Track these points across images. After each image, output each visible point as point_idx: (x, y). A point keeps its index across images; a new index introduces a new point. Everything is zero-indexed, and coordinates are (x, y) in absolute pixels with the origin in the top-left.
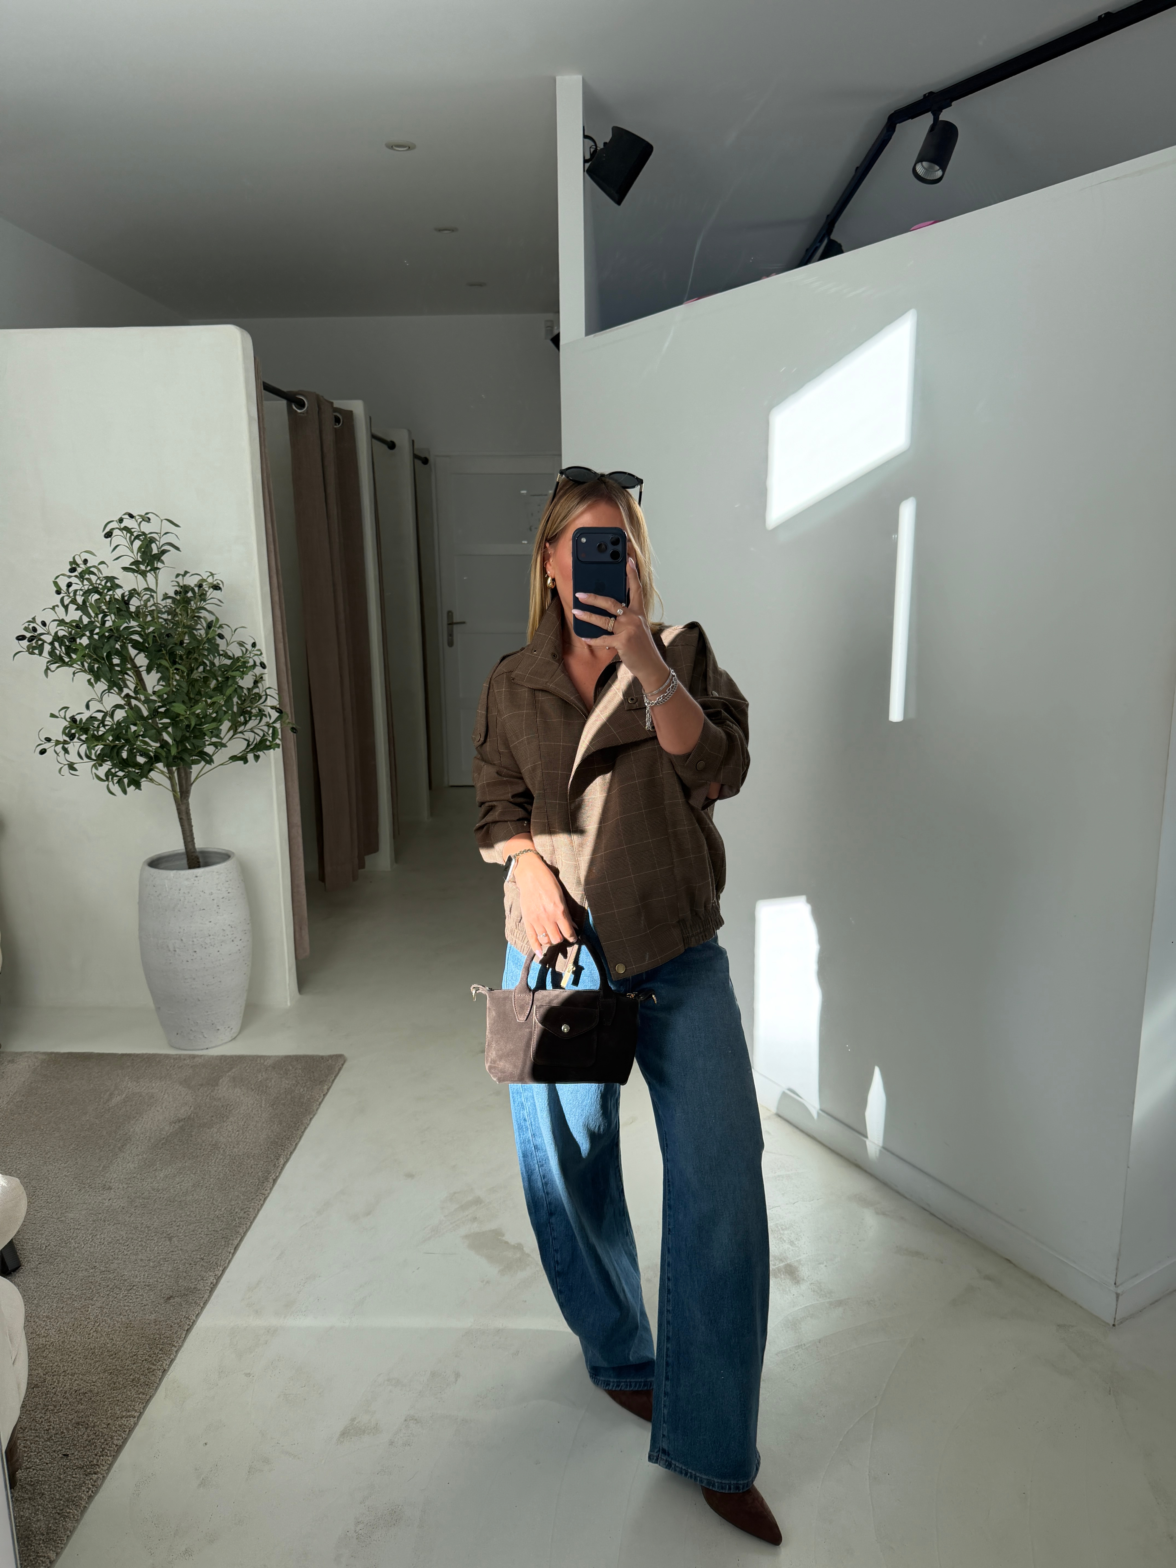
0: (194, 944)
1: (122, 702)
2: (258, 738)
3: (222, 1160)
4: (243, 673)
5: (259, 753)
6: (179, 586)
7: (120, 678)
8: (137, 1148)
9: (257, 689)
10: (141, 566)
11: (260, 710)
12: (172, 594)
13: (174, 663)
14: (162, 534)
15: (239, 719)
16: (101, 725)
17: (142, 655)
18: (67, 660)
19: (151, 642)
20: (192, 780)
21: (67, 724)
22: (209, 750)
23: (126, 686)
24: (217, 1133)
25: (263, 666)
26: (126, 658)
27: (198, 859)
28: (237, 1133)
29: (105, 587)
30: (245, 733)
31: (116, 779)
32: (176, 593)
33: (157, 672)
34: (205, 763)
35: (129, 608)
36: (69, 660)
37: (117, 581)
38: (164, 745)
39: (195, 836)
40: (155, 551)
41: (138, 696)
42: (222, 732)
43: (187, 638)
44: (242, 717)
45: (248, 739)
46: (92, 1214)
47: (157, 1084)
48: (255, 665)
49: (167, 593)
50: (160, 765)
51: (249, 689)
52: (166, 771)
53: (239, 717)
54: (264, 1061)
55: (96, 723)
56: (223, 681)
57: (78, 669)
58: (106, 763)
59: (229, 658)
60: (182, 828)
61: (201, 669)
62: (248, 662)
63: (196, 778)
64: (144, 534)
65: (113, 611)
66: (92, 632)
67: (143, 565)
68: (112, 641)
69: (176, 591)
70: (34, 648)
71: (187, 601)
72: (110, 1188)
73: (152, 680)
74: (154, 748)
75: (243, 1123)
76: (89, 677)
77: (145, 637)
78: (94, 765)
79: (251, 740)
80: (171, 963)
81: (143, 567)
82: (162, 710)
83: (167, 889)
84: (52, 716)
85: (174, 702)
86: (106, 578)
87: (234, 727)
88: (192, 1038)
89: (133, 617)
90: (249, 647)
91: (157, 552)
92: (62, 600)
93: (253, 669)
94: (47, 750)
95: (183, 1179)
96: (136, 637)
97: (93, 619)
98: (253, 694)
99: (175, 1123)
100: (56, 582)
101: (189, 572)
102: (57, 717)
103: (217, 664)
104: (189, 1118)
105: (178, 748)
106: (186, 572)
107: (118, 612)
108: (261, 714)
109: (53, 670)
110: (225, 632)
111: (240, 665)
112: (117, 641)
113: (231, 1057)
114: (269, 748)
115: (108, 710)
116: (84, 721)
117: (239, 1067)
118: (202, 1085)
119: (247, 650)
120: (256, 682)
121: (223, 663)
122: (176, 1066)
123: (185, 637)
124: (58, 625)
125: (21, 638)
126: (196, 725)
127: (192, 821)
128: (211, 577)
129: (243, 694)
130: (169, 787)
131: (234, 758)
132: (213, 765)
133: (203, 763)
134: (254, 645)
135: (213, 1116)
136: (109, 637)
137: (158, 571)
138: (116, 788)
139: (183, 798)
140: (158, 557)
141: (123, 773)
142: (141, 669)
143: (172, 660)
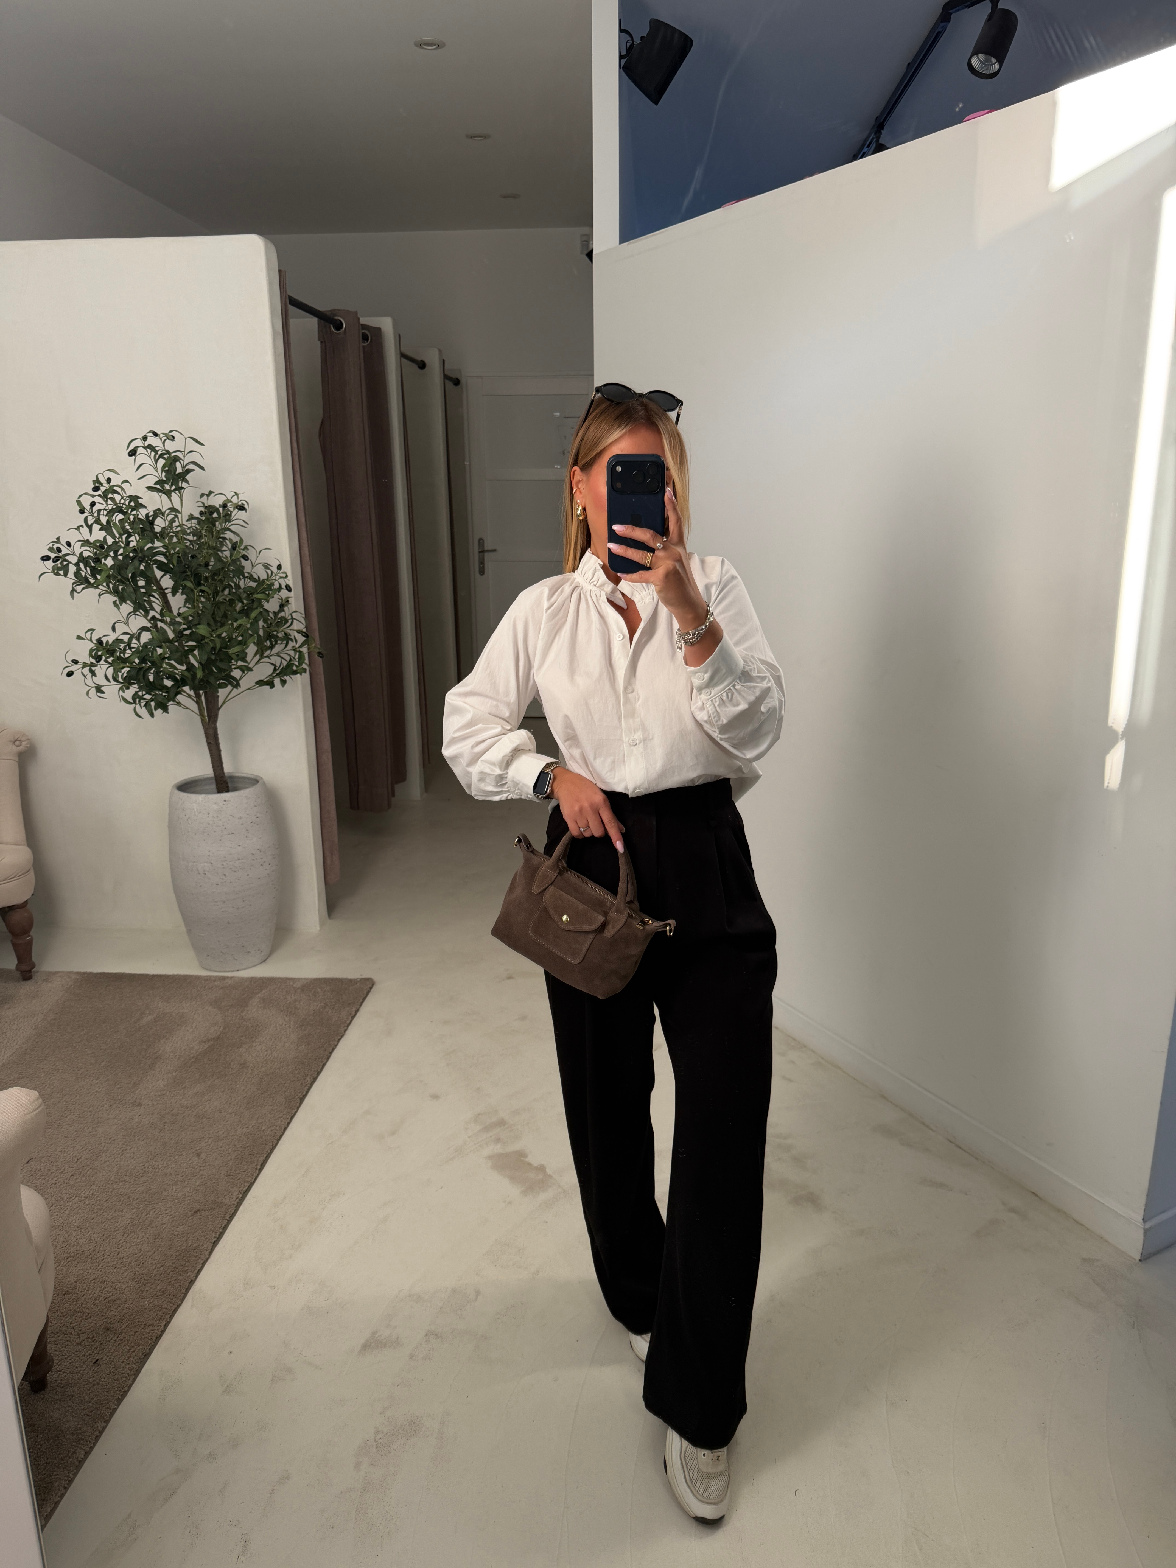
0: (224, 868)
1: (149, 625)
2: (285, 663)
3: (250, 1079)
4: (268, 595)
5: (286, 678)
6: (204, 506)
7: (145, 600)
8: (167, 1066)
9: (283, 613)
10: (166, 485)
11: (286, 634)
12: (197, 515)
13: (199, 584)
14: (186, 453)
15: (265, 644)
16: (127, 648)
17: (168, 576)
18: (92, 581)
19: (175, 564)
20: (220, 704)
21: (92, 645)
22: (236, 673)
23: (153, 609)
24: (245, 1052)
25: (289, 589)
26: (151, 580)
27: (227, 783)
28: (266, 1053)
29: (129, 506)
30: (271, 657)
31: (143, 703)
32: (201, 513)
33: (182, 594)
34: (231, 688)
35: (154, 528)
36: (94, 581)
37: (140, 500)
38: (190, 667)
39: (224, 760)
40: (179, 470)
41: (165, 618)
42: (248, 656)
43: (212, 560)
44: (268, 642)
45: (275, 664)
46: (122, 1129)
47: (188, 1005)
48: (280, 588)
49: (193, 513)
50: (186, 689)
51: (275, 614)
52: (194, 695)
53: (266, 642)
54: (294, 983)
55: (122, 646)
56: (248, 604)
57: (103, 590)
58: (133, 686)
59: (254, 580)
60: (210, 753)
61: (226, 592)
62: (273, 585)
63: (224, 703)
64: (168, 452)
65: (137, 531)
66: (116, 552)
67: (168, 484)
68: (136, 562)
69: (201, 511)
70: (59, 569)
71: (213, 522)
72: (140, 1105)
73: (177, 602)
74: (180, 671)
75: (271, 1043)
76: (115, 598)
77: (169, 558)
78: (121, 689)
79: (278, 665)
80: (201, 886)
81: (167, 487)
82: (187, 632)
83: (196, 813)
84: (79, 637)
85: (199, 624)
86: (130, 497)
87: (261, 652)
88: (222, 960)
89: (157, 538)
90: (275, 569)
91: (181, 471)
92: (86, 520)
93: (279, 592)
94: (75, 672)
95: (211, 1097)
96: (161, 558)
97: (117, 540)
98: (279, 619)
99: (205, 1042)
100: (80, 501)
101: (214, 492)
102: (84, 639)
103: (242, 586)
104: (218, 1038)
105: (203, 671)
106: (211, 492)
107: (142, 532)
108: (287, 638)
109: (78, 591)
110: (251, 554)
111: (266, 588)
112: (141, 562)
113: (261, 979)
114: (295, 673)
115: (135, 632)
116: (110, 643)
117: (268, 989)
118: (231, 1006)
119: (272, 572)
120: (282, 606)
121: (249, 585)
122: (207, 987)
123: (210, 559)
124: (82, 545)
125: (45, 558)
126: (221, 648)
127: (221, 745)
128: (236, 496)
129: (269, 618)
130: (197, 711)
131: (260, 683)
132: (240, 690)
133: (229, 687)
134: (279, 567)
135: (242, 1036)
136: (133, 559)
137: (183, 490)
138: (143, 712)
139: (210, 723)
140: (183, 476)
141: (151, 696)
142: (166, 591)
143: (197, 582)
